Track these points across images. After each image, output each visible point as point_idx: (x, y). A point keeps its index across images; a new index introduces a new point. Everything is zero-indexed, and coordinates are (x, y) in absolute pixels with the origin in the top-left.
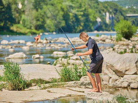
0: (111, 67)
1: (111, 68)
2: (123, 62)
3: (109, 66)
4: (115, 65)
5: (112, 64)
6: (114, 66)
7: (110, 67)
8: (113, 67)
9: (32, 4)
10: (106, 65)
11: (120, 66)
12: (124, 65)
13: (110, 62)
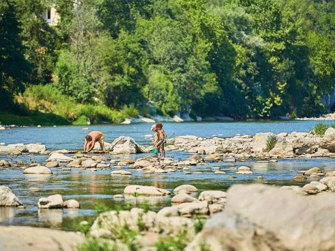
0: (269, 242)
1: (269, 245)
2: (311, 225)
3: (261, 236)
4: (282, 234)
5: (273, 229)
6: (278, 237)
7: (266, 242)
8: (277, 240)
9: (94, 10)
10: (252, 234)
11: (302, 237)
12: (316, 233)
13: (265, 225)
